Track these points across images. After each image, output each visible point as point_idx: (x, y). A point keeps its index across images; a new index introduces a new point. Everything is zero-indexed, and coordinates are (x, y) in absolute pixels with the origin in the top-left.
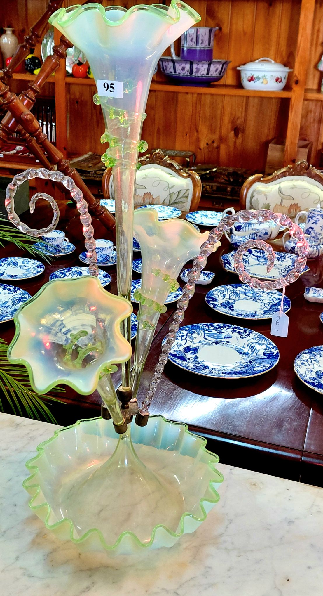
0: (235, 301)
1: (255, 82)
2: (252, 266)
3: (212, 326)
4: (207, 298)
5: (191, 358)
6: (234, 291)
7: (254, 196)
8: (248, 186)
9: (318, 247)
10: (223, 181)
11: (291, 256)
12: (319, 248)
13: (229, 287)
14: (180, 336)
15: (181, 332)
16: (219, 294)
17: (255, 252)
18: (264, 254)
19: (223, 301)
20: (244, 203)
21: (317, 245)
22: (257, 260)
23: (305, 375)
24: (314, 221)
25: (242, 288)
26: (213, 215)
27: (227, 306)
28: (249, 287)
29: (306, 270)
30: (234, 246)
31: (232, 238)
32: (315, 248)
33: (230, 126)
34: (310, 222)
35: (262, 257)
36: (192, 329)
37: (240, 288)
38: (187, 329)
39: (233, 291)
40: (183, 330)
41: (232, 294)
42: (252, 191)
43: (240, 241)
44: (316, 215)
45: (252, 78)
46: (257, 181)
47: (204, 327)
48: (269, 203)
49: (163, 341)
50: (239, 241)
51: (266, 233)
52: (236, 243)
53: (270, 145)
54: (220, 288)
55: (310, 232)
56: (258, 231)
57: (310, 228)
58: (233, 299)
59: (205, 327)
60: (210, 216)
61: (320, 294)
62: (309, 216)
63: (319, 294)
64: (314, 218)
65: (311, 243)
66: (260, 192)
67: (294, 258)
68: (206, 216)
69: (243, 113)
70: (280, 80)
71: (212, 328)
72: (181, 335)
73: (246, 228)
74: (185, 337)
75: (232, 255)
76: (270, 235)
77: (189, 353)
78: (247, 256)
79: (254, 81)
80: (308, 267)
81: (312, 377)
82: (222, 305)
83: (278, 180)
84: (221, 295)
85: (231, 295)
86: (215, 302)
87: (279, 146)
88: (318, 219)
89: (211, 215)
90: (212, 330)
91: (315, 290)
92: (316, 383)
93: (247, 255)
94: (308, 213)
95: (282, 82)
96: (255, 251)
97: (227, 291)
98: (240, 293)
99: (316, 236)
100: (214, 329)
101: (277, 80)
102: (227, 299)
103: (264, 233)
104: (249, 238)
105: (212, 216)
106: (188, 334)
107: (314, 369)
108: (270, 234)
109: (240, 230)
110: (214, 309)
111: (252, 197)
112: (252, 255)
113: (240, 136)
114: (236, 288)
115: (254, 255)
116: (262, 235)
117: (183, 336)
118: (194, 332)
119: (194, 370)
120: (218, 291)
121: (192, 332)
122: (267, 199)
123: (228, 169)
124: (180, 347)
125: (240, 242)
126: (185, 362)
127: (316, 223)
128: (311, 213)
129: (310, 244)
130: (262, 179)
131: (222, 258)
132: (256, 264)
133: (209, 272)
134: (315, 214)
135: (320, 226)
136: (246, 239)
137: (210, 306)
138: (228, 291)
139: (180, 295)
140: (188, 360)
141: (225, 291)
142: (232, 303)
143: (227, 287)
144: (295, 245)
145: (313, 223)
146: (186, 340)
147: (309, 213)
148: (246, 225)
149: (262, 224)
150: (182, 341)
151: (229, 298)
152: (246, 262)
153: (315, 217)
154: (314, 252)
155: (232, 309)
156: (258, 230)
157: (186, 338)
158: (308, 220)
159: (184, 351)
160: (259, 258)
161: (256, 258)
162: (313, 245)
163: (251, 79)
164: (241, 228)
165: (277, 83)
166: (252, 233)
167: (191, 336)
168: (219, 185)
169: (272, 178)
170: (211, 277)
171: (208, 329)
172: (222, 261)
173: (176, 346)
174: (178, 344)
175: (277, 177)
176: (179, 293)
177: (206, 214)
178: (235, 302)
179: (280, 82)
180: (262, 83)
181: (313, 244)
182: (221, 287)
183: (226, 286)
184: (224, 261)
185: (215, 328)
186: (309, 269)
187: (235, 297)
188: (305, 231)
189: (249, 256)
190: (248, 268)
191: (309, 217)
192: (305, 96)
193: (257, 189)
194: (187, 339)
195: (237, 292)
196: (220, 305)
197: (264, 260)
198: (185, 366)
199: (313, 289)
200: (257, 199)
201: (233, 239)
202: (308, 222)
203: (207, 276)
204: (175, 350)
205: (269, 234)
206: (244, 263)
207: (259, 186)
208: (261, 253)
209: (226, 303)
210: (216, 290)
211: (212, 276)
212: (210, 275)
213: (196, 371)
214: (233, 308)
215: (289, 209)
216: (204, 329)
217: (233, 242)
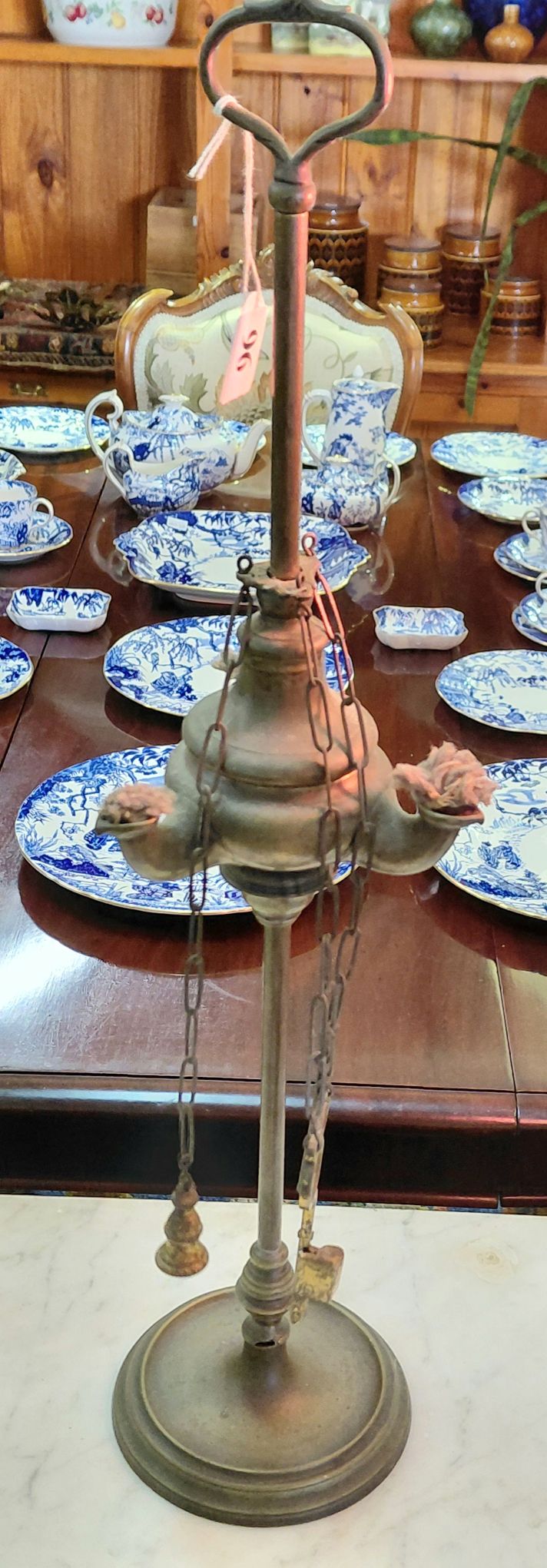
0: (190, 670)
1: (88, 23)
2: (205, 560)
3: (153, 755)
4: (109, 671)
5: (115, 865)
6: (182, 642)
7: (156, 356)
8: (135, 326)
9: (375, 490)
10: (32, 318)
11: (307, 524)
12: (378, 493)
13: (163, 630)
14: (62, 800)
15: (64, 787)
16: (140, 654)
17: (206, 520)
18: (232, 524)
19: (157, 675)
20: (128, 379)
21: (371, 484)
22: (215, 543)
23: (456, 865)
24: (353, 417)
25: (201, 629)
26: (46, 417)
27: (172, 689)
28: (220, 625)
29: (363, 558)
30: (139, 506)
31: (130, 483)
32: (368, 494)
33: (23, 158)
34: (339, 420)
35: (227, 532)
36: (94, 774)
37: (195, 629)
38: (80, 774)
39: (176, 643)
40: (67, 779)
41: (177, 650)
42: (147, 342)
43: (156, 490)
44: (356, 399)
45: (78, 10)
46: (158, 309)
47: (127, 761)
48: (202, 375)
49: (17, 822)
50: (151, 490)
51: (222, 462)
52: (144, 497)
53: (151, 208)
54: (136, 636)
55: (344, 450)
56: (202, 457)
57: (341, 437)
58: (182, 666)
59: (132, 760)
60: (37, 422)
61: (414, 623)
62: (335, 401)
63: (411, 624)
64: (350, 408)
65: (354, 481)
66: (171, 344)
67: (318, 527)
68: (25, 422)
69: (59, 116)
70: (158, 16)
71: (153, 762)
72: (65, 795)
73: (164, 449)
74: (80, 799)
75: (144, 534)
76: (231, 466)
77: (105, 848)
78: (184, 533)
79: (85, 18)
80: (366, 551)
81: (476, 866)
82: (159, 685)
83: (217, 304)
84: (146, 657)
85: (173, 655)
86: (134, 682)
87: (175, 212)
88: (361, 408)
89: (41, 418)
90: (155, 767)
91: (400, 612)
92: (490, 883)
93: (185, 530)
94: (332, 395)
95: (166, 22)
96: (205, 517)
97: (159, 644)
98: (198, 646)
99: (362, 459)
100: (159, 765)
101: (150, 17)
102: (164, 667)
103: (217, 461)
104: (179, 479)
105: (45, 421)
106: (87, 791)
107: (471, 842)
108: (233, 462)
109: (145, 458)
110: (140, 702)
111: (151, 358)
112: (197, 530)
113: (56, 184)
114: (184, 630)
115: (203, 528)
116: (211, 467)
117: (72, 799)
118: (104, 781)
119: (142, 902)
120: (135, 645)
121: (97, 784)
122: (193, 361)
123: (38, 285)
124: (73, 835)
125: (154, 493)
126: (104, 880)
127: (356, 421)
128: (340, 393)
129: (352, 482)
130: (171, 304)
131: (120, 546)
132: (216, 556)
133: (91, 592)
134: (351, 395)
135: (370, 430)
136: (171, 482)
137: (124, 693)
138: (163, 645)
139: (24, 669)
140: (109, 873)
141: (154, 644)
142: (183, 677)
143: (156, 631)
144: (312, 491)
145: (348, 423)
146: (85, 809)
147: (336, 395)
148: (162, 443)
149: (207, 435)
150: (74, 814)
151: (169, 662)
152: (187, 550)
153: (353, 403)
154: (367, 507)
155: (189, 695)
156: (200, 453)
157: (84, 802)
158: (334, 415)
159: (88, 845)
160: (220, 535)
161: (211, 536)
162: (361, 486)
163: (77, 14)
164: (149, 453)
165: (152, 25)
166: (185, 465)
167: (97, 795)
168: (24, 331)
169: (200, 300)
170: (97, 604)
171: (140, 765)
172: (122, 555)
173: (60, 832)
174: (65, 826)
175: (211, 296)
176: (19, 666)
177: (24, 417)
178: (190, 674)
179: (158, 22)
180: (110, 23)
181: (362, 482)
182: (140, 635)
183: (153, 629)
184: (126, 554)
185: (161, 759)
186: (370, 557)
187: (185, 658)
188: (328, 446)
189: (192, 533)
190: (198, 568)
191: (335, 405)
192: (236, 60)
193: (162, 333)
194: (86, 806)
195: (189, 642)
196: (153, 689)
197: (236, 542)
198: (108, 894)
199: (393, 611)
200: (167, 364)
201: (134, 484)
202: (336, 419)
203: (85, 604)
204: (62, 848)
205: (230, 462)
206: (182, 554)
207: (164, 325)
208: (224, 522)
209: (167, 679)
210: (127, 644)
211: (102, 604)
212: (93, 599)
213: (147, 902)
214: (193, 693)
215: (259, 388)
216: (129, 768)
217: (133, 496)
